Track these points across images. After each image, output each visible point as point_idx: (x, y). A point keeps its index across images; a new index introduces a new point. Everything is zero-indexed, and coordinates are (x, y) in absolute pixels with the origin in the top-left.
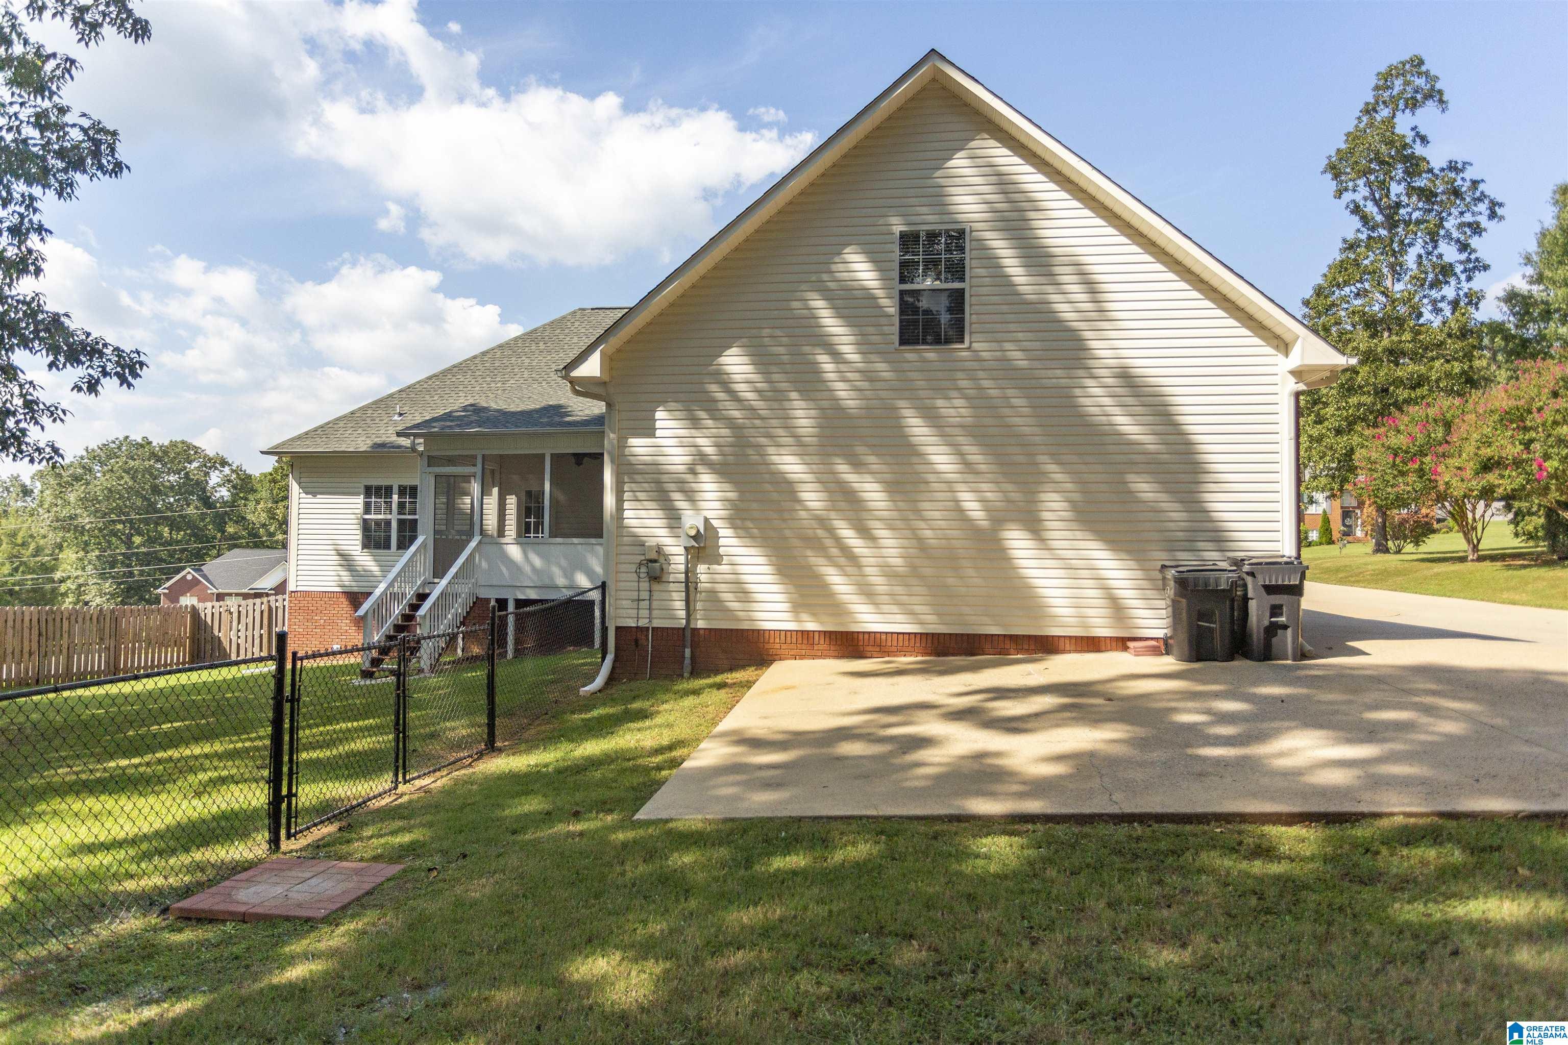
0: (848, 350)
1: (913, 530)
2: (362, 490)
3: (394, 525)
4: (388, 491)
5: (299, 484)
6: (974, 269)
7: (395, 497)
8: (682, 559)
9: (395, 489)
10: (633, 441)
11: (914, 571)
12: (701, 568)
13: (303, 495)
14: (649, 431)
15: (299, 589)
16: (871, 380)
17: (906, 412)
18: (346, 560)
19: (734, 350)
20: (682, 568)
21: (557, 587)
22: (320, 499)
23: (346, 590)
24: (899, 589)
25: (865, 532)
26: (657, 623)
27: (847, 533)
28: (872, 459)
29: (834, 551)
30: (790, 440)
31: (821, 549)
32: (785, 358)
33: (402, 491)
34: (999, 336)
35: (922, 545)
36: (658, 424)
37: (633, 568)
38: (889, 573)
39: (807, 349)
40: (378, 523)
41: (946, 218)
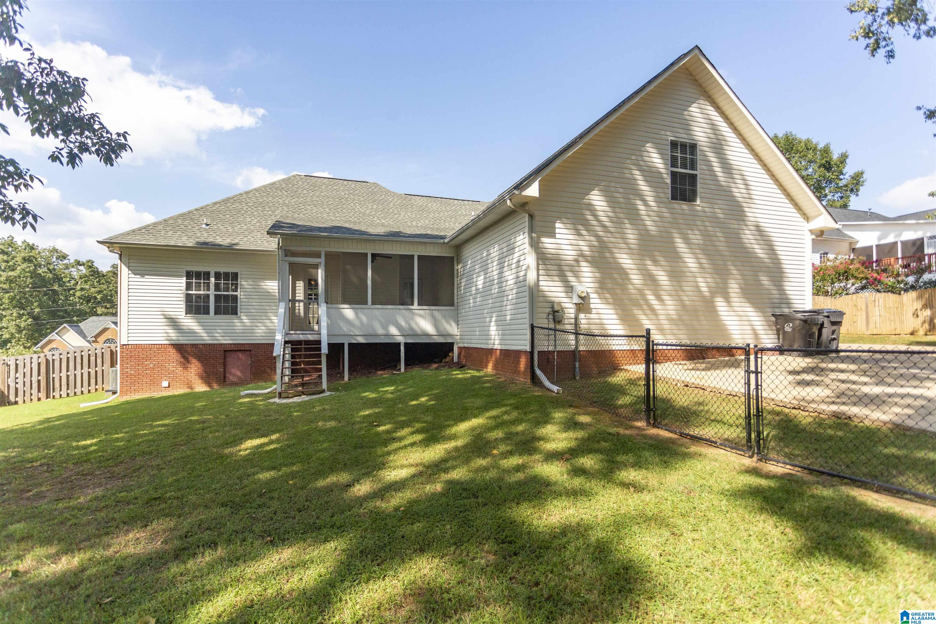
0: (650, 199)
1: (678, 296)
2: (185, 274)
3: (212, 299)
4: (207, 275)
5: (128, 267)
6: (700, 165)
7: (213, 280)
8: (573, 311)
9: (212, 274)
10: (544, 240)
11: (680, 319)
12: (582, 316)
13: (133, 276)
14: (552, 234)
15: (130, 343)
16: (660, 217)
17: (676, 235)
18: (173, 322)
19: (595, 192)
20: (573, 316)
21: (377, 335)
22: (148, 279)
23: (173, 342)
24: (674, 327)
25: (659, 298)
26: (559, 348)
27: (651, 298)
28: (661, 259)
29: (645, 307)
30: (623, 246)
31: (639, 306)
32: (622, 200)
33: (218, 276)
34: (712, 201)
35: (683, 306)
36: (557, 231)
37: (545, 316)
38: (670, 320)
39: (632, 197)
40: (198, 296)
41: (690, 137)
